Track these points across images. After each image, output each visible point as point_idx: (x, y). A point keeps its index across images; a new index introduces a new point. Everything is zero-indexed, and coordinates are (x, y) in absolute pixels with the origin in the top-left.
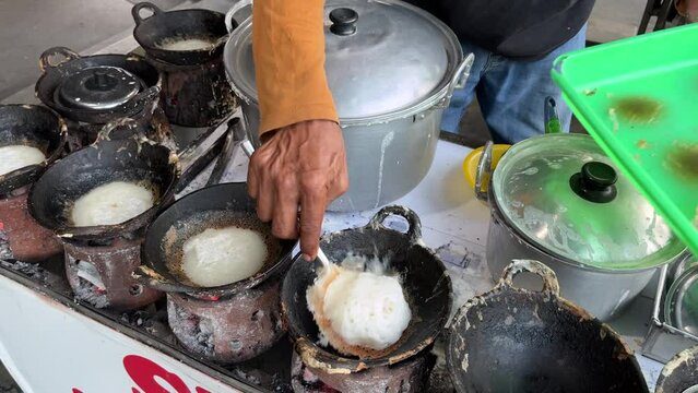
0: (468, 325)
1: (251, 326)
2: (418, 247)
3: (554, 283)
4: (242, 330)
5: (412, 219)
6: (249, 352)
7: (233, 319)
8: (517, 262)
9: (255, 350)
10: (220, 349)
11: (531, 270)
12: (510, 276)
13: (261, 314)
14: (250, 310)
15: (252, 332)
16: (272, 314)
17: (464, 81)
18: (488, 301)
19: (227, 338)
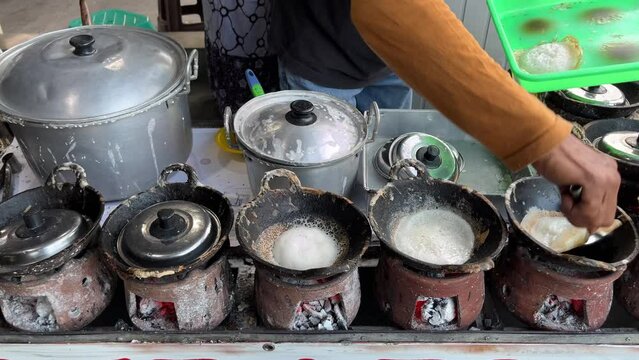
0: (249, 222)
1: (84, 291)
2: (199, 188)
3: (295, 179)
4: (78, 297)
5: (188, 171)
6: (89, 315)
7: (67, 289)
8: (268, 173)
9: (93, 312)
10: (62, 320)
11: (279, 175)
12: (267, 183)
13: (89, 279)
14: (80, 277)
15: (86, 296)
16: (98, 278)
17: (196, 72)
18: (257, 203)
19: (66, 308)
